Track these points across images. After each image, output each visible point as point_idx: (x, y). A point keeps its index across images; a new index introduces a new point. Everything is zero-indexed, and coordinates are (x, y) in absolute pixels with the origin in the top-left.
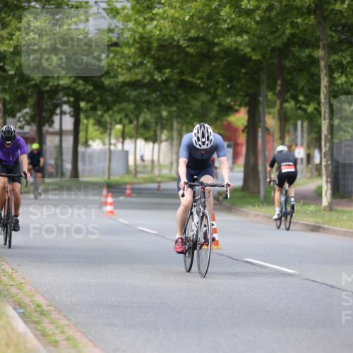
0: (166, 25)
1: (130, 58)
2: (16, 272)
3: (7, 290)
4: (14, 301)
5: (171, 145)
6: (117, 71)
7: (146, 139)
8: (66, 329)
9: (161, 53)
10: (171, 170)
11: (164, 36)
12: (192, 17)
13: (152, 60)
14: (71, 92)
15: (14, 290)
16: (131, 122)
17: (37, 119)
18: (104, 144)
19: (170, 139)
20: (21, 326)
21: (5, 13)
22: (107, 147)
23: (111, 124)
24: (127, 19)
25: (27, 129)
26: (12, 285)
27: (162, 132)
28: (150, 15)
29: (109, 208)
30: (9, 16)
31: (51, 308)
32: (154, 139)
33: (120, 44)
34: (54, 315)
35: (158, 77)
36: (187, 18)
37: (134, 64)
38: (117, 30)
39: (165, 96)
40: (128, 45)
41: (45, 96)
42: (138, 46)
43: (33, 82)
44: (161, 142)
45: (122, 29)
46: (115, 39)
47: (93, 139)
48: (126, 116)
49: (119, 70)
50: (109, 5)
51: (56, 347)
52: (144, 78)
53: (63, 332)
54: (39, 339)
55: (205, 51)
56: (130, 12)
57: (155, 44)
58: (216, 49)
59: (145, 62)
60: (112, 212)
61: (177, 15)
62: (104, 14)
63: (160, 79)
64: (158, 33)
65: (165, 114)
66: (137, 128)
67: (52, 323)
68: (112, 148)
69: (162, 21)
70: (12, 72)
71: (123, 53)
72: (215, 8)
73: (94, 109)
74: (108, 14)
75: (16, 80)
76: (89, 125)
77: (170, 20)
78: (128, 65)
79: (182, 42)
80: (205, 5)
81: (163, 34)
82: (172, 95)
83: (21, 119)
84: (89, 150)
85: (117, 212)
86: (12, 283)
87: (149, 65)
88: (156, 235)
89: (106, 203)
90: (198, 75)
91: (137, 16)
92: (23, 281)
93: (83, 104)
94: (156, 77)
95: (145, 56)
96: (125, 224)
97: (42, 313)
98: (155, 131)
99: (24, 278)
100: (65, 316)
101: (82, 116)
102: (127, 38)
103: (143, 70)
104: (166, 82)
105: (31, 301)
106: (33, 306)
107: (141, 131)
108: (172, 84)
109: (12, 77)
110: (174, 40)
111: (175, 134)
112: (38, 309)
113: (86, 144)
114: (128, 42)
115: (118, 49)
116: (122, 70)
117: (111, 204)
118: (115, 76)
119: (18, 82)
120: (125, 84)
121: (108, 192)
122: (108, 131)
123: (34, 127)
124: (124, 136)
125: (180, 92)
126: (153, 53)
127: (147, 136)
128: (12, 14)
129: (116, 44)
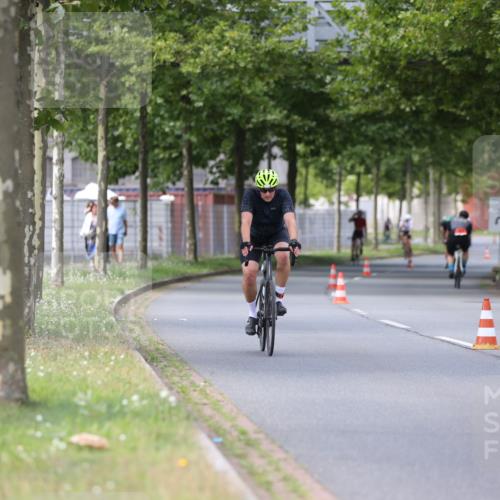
0: (417, 34)
1: (365, 80)
2: (211, 385)
3: (199, 411)
4: (210, 426)
5: (426, 202)
6: (348, 99)
7: (391, 196)
8: (282, 465)
9: (409, 73)
10: (426, 238)
11: (415, 51)
12: (454, 21)
13: (397, 83)
14: (284, 131)
15: (208, 411)
16: (368, 171)
17: (236, 169)
18: (331, 203)
19: (425, 194)
20: (219, 462)
21: (189, 20)
22: (336, 207)
23: (340, 175)
24: (362, 26)
25: (222, 183)
26: (205, 404)
27: (412, 185)
28: (394, 19)
29: (339, 293)
30: (194, 24)
31: (261, 436)
32: (401, 195)
33: (351, 60)
34: (265, 446)
35: (406, 107)
36: (447, 24)
37: (372, 89)
38: (346, 42)
39: (417, 132)
40: (362, 61)
41: (248, 136)
42: (377, 63)
43: (229, 118)
44: (412, 198)
45: (354, 40)
46: (344, 55)
47: (315, 196)
48: (362, 162)
49: (352, 98)
50: (334, 6)
51: (268, 490)
52: (387, 108)
53: (278, 469)
54: (244, 480)
55: (473, 69)
56: (366, 16)
57: (403, 63)
58: (489, 68)
59: (388, 86)
60: (344, 299)
61: (432, 19)
62: (328, 19)
63: (408, 109)
64: (406, 46)
65: (416, 158)
66: (378, 180)
67: (262, 456)
68: (343, 207)
69: (411, 29)
70: (201, 104)
71: (356, 73)
72: (486, 8)
73: (316, 153)
74: (334, 19)
75: (205, 114)
76: (308, 175)
77: (423, 27)
78: (363, 91)
79: (440, 58)
80: (472, 5)
81: (413, 47)
82: (426, 131)
83: (215, 170)
84: (309, 212)
85: (351, 298)
86: (205, 401)
87: (393, 89)
88: (408, 330)
89: (335, 287)
90: (462, 105)
91: (375, 22)
92: (220, 398)
93: (300, 147)
94: (402, 107)
95: (387, 77)
96: (363, 316)
97: (249, 443)
98: (403, 183)
99: (221, 394)
100: (281, 447)
101: (299, 164)
102: (361, 52)
103: (385, 98)
104: (417, 113)
105: (232, 426)
106: (235, 434)
107: (383, 183)
108: (426, 117)
109: (199, 110)
110: (430, 55)
111: (432, 187)
112: (242, 437)
113: (306, 203)
114: (363, 58)
115: (348, 68)
116: (355, 98)
117: (343, 288)
118: (346, 107)
119: (208, 116)
120: (359, 117)
121: (338, 271)
122: (337, 186)
123: (232, 180)
124: (359, 191)
125: (438, 127)
126: (398, 72)
127: (391, 190)
128: (198, 21)
129: (346, 62)
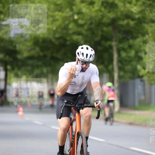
12: (57, 28)
29: (20, 113)
35: (41, 54)
57: (41, 41)
58: (68, 43)
60: (22, 116)
71: (26, 44)
73: (13, 69)
93: (9, 67)
